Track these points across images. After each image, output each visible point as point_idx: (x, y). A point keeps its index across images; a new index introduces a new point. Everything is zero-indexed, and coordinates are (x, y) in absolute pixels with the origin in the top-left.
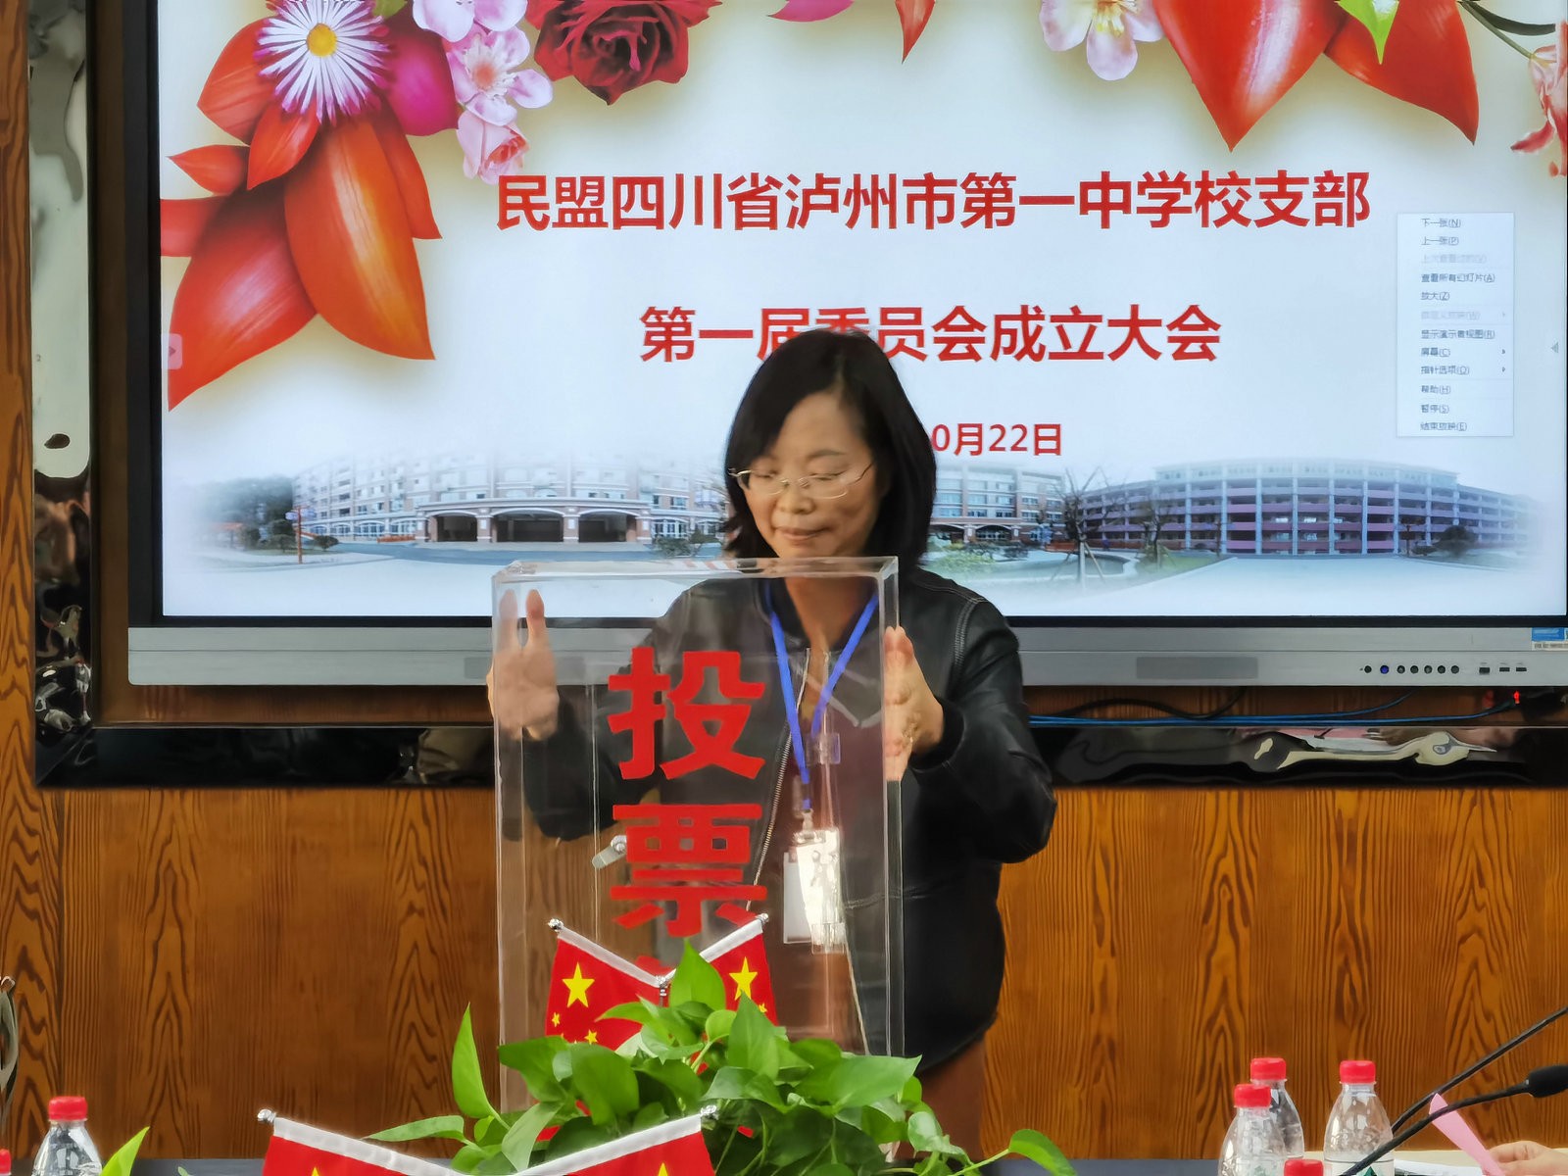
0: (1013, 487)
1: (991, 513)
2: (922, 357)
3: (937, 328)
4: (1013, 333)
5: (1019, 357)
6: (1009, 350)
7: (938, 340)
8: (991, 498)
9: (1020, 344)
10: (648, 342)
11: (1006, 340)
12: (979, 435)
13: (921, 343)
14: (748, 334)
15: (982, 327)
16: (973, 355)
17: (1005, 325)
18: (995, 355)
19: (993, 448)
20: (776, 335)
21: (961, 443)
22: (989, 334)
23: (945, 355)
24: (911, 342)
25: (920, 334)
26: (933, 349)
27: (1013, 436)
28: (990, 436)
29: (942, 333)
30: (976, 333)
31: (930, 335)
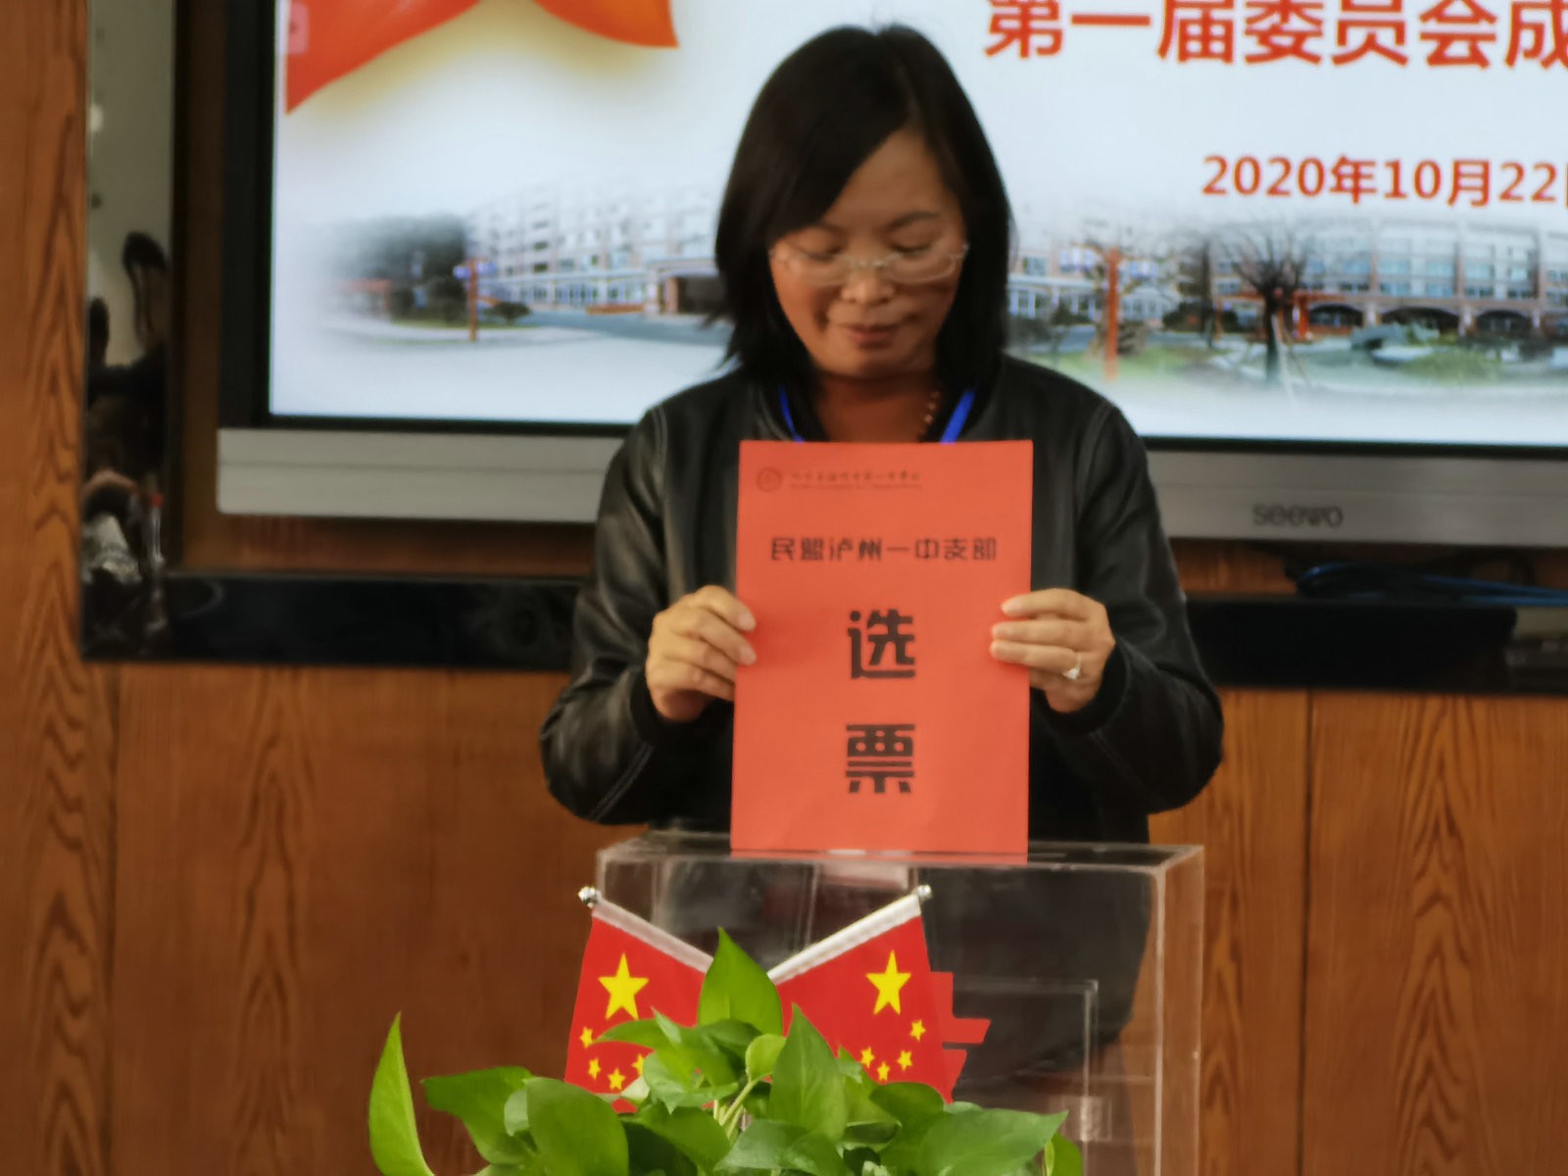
0: (1534, 256)
1: (1500, 292)
2: (1401, 60)
3: (1425, 17)
4: (1539, 30)
5: (1547, 63)
6: (1534, 52)
7: (1425, 36)
8: (1500, 271)
9: (1549, 44)
10: (995, 27)
11: (1527, 39)
12: (1485, 176)
13: (1400, 38)
14: (1142, 21)
15: (1491, 19)
16: (1477, 58)
17: (1528, 16)
18: (1511, 59)
19: (1506, 196)
20: (1184, 24)
21: (1457, 188)
22: (1503, 29)
23: (1438, 59)
24: (1386, 37)
25: (1400, 30)
26: (1417, 49)
27: (1534, 180)
28: (1500, 180)
29: (1433, 26)
30: (1483, 27)
31: (1414, 28)
